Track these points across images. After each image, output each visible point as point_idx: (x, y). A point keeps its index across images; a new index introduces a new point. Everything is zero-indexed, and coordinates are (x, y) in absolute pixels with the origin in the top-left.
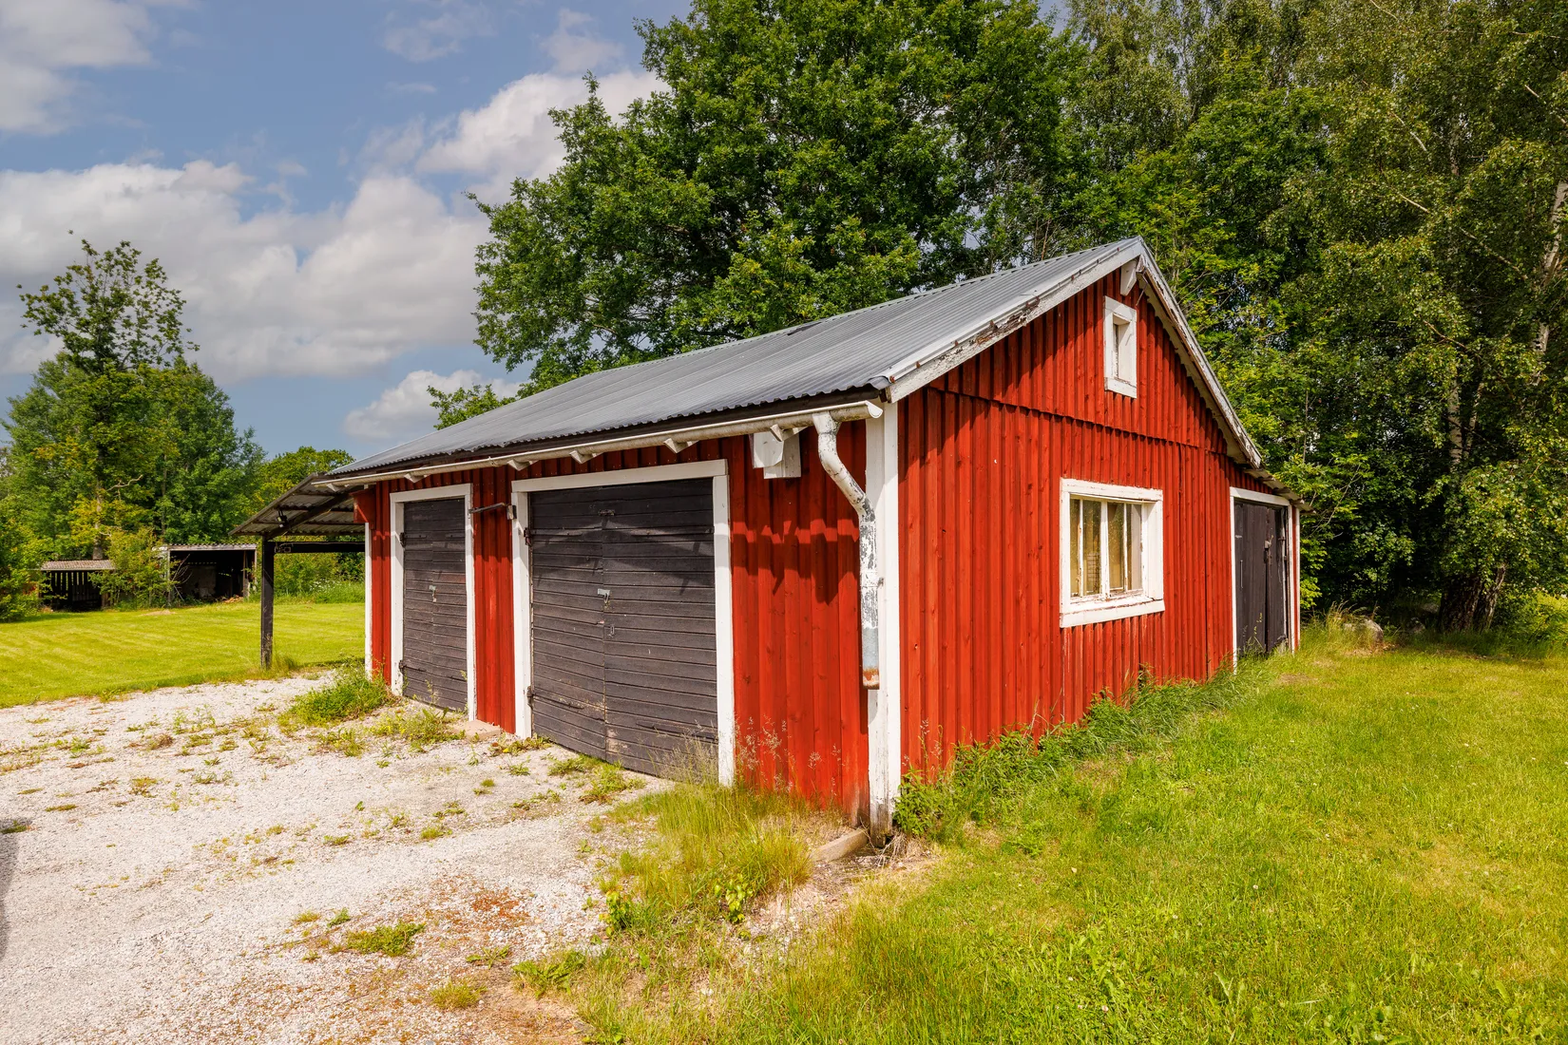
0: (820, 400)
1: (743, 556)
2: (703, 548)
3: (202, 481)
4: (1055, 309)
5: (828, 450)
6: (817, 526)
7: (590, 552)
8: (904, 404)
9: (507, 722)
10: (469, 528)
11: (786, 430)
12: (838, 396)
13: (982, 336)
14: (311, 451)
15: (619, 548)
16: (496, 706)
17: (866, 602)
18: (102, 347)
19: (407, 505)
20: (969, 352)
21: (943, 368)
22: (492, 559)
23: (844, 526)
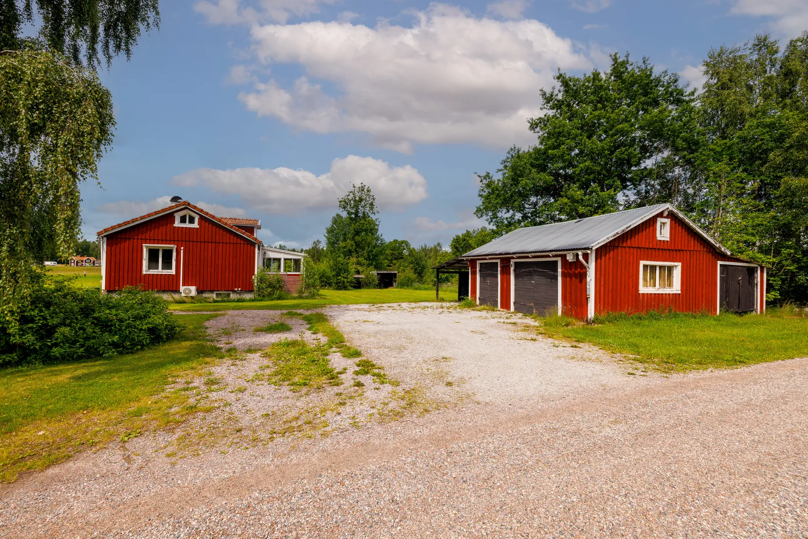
0: (579, 249)
1: (564, 275)
2: (556, 274)
3: (371, 251)
4: (635, 227)
5: (581, 258)
6: (579, 270)
7: (530, 274)
8: (597, 250)
9: (508, 308)
10: (499, 268)
11: (573, 254)
12: (583, 249)
13: (614, 235)
14: (397, 241)
15: (537, 273)
16: (506, 305)
17: (588, 283)
18: (356, 214)
19: (481, 263)
20: (611, 239)
21: (604, 243)
22: (505, 275)
23: (584, 270)
